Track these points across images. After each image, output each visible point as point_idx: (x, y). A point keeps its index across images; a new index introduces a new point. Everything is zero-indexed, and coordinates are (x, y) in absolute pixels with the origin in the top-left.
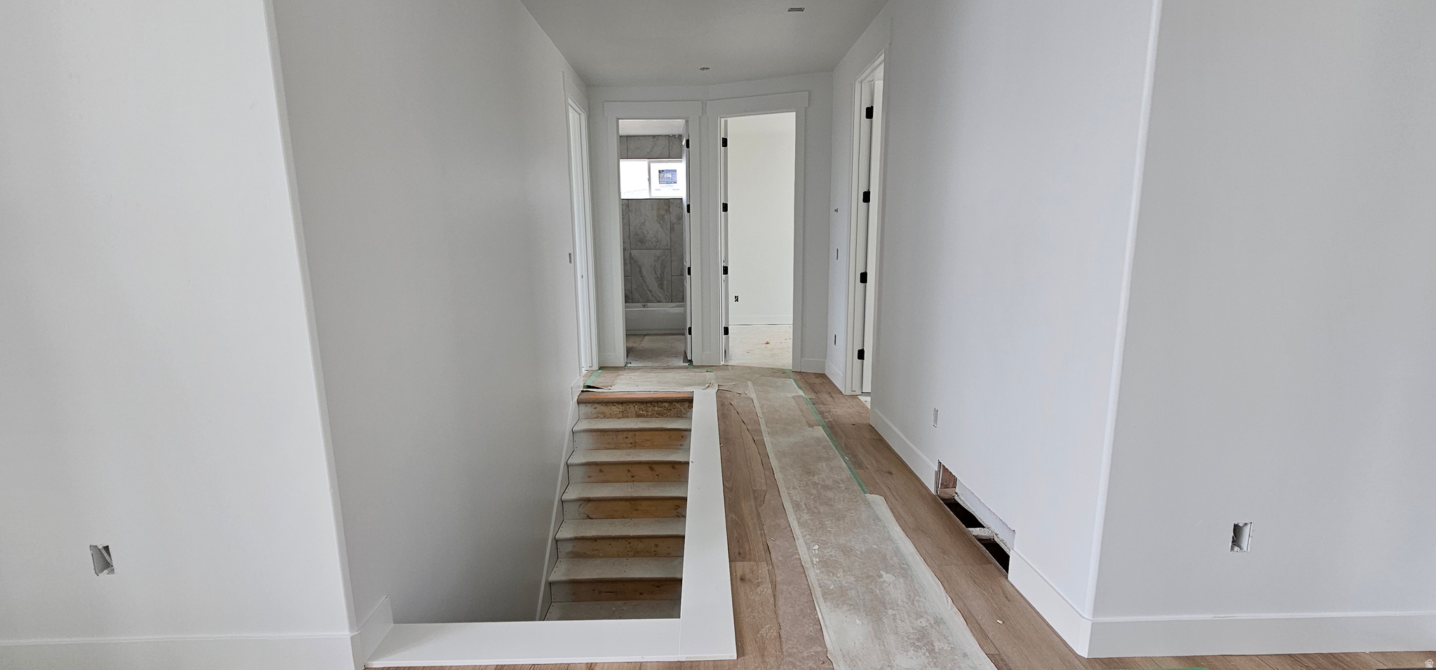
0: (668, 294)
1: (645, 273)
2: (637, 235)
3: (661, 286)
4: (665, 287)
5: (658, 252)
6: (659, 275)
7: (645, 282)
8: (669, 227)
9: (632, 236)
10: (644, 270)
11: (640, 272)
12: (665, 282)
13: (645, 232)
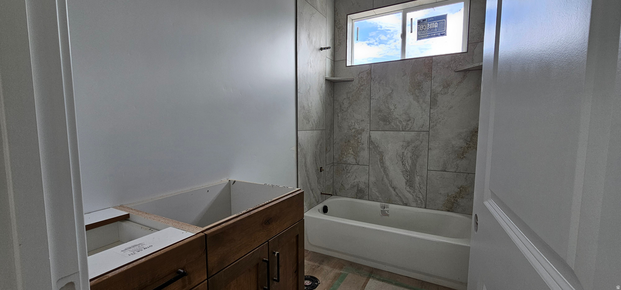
0: (421, 197)
1: (388, 163)
2: (380, 111)
3: (410, 183)
4: (417, 185)
5: (409, 136)
6: (409, 168)
7: (387, 175)
8: (428, 99)
9: (373, 112)
10: (387, 158)
11: (382, 161)
12: (417, 179)
13: (392, 107)
